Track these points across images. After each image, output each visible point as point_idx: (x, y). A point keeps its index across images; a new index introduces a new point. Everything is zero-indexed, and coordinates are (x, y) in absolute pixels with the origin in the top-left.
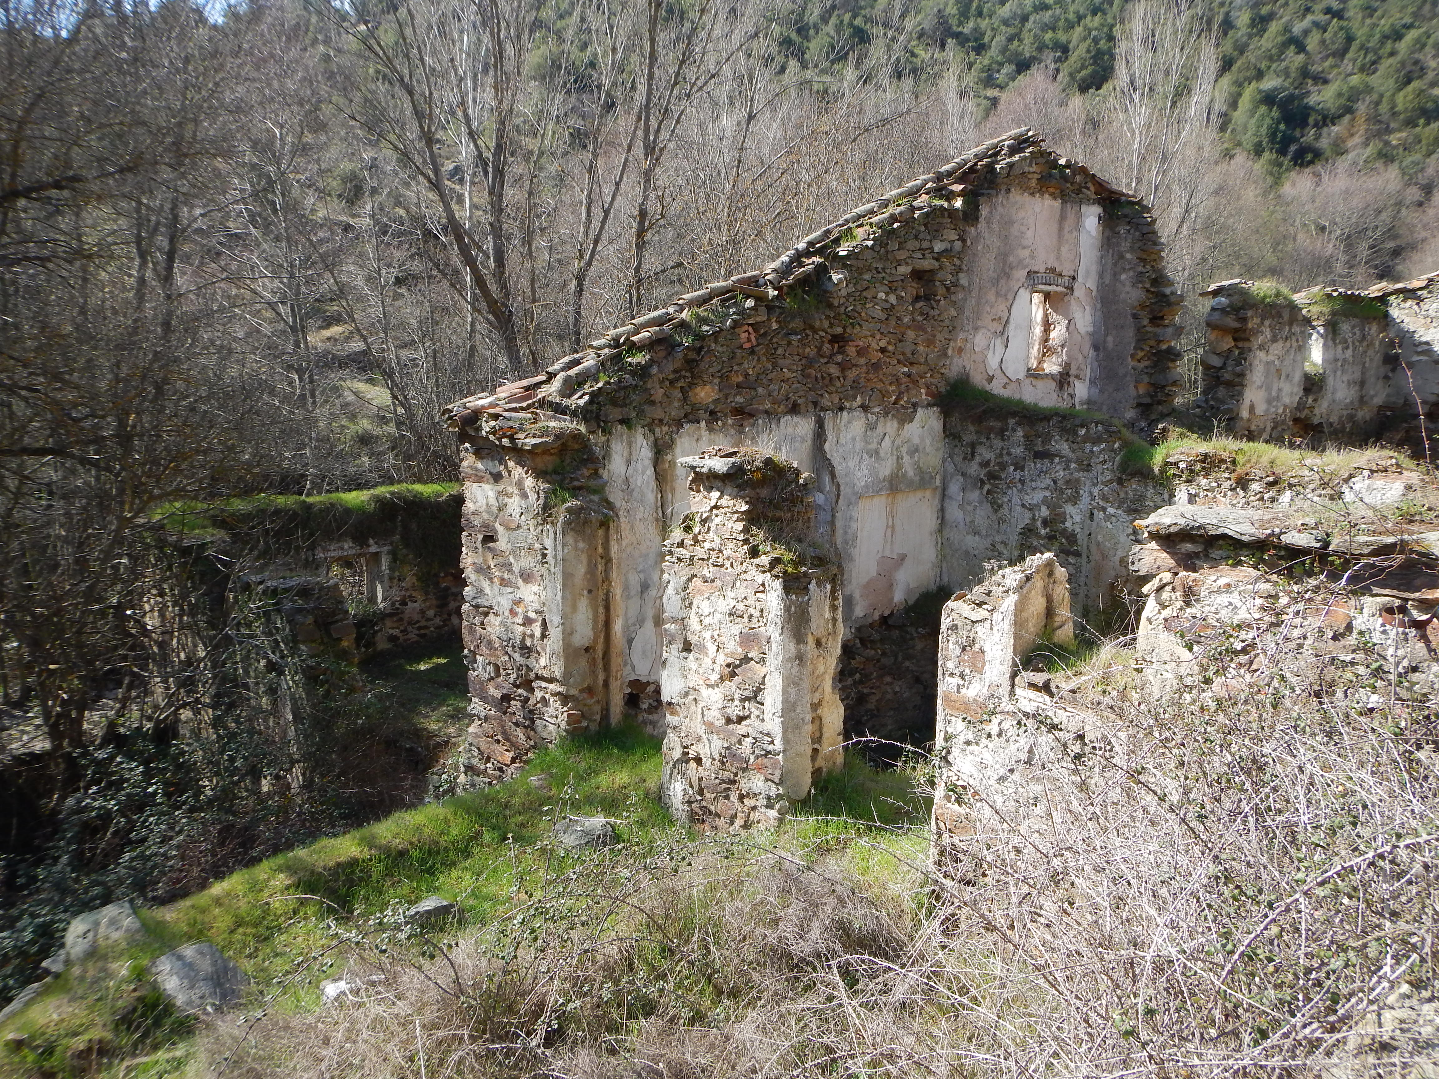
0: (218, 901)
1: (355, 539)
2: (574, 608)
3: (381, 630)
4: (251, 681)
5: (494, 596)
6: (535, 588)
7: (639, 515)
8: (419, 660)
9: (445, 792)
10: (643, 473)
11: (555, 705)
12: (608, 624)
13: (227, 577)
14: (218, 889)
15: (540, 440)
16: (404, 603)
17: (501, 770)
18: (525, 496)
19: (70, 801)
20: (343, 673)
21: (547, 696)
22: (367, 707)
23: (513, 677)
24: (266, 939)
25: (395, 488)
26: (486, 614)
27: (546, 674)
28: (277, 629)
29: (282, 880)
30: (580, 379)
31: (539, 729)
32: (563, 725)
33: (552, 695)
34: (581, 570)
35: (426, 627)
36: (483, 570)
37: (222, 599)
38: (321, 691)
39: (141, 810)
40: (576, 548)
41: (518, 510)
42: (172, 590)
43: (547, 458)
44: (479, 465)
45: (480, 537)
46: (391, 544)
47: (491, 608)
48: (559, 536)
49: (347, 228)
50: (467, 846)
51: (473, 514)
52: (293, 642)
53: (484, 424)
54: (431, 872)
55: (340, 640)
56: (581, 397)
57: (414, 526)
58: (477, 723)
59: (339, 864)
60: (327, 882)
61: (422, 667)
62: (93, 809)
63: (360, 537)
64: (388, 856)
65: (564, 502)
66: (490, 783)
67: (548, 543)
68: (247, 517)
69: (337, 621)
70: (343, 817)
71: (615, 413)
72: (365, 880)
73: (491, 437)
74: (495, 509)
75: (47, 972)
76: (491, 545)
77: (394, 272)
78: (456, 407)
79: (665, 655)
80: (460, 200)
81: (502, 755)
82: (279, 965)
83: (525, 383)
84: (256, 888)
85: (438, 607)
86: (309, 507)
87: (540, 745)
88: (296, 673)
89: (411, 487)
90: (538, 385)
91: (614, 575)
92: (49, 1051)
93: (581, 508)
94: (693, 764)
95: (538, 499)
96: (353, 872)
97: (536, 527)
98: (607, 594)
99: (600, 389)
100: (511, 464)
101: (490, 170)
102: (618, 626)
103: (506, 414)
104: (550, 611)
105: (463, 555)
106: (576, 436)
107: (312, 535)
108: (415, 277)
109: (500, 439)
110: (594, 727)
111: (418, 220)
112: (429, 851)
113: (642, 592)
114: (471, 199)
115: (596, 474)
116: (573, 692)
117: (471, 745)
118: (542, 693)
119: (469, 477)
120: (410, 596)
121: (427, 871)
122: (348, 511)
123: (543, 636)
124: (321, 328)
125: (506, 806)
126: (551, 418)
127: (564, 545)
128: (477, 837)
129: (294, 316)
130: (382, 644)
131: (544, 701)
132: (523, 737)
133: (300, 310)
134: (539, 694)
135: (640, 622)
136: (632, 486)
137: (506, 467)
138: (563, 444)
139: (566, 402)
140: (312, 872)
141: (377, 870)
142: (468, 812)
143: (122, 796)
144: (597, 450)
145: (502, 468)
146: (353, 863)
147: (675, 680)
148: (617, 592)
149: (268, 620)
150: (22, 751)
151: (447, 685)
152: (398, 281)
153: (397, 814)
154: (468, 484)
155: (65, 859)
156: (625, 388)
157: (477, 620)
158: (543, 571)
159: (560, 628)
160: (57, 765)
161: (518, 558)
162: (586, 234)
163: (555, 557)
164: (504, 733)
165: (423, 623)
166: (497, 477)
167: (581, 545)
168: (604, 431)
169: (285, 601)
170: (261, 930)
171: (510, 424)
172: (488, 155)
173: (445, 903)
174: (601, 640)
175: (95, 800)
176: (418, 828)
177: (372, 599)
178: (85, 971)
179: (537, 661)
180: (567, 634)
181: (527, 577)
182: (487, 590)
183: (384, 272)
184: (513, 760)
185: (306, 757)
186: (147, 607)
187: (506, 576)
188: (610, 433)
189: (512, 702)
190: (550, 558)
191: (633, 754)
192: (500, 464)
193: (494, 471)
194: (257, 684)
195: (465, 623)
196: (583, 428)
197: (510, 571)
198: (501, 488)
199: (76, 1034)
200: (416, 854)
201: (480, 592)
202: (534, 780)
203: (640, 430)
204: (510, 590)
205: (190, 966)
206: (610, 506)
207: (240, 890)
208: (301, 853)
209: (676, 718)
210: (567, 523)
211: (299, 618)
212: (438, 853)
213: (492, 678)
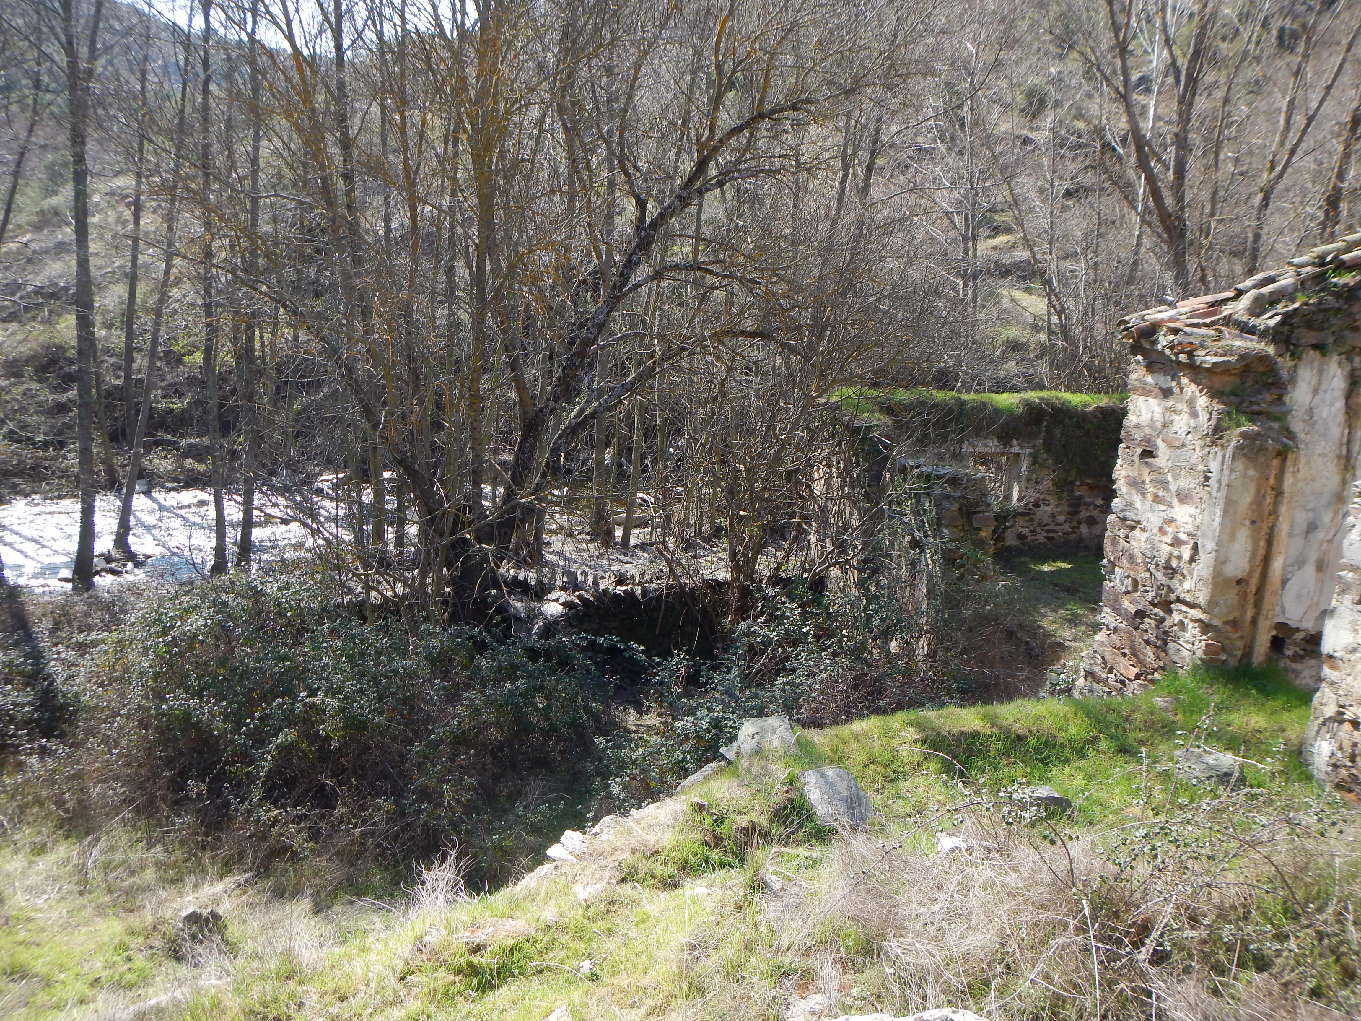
0: (856, 737)
1: (1000, 439)
2: (1232, 537)
3: (1012, 526)
4: (895, 553)
5: (1145, 511)
6: (1190, 509)
7: (1319, 450)
8: (1044, 561)
9: (1061, 692)
10: (1331, 405)
11: (1193, 631)
12: (1267, 560)
13: (886, 458)
14: (857, 726)
15: (1221, 359)
16: (1037, 505)
17: (1123, 682)
18: (1194, 415)
19: (743, 625)
20: (979, 561)
21: (1186, 621)
22: (997, 596)
23: (1150, 596)
24: (892, 781)
25: (1045, 394)
26: (1133, 528)
27: (1188, 598)
28: (925, 511)
29: (911, 734)
30: (1274, 298)
31: (1171, 652)
32: (1199, 653)
33: (1192, 620)
34: (1246, 498)
35: (1054, 531)
36: (1137, 484)
37: (878, 477)
38: (957, 573)
39: (795, 644)
40: (1245, 476)
41: (1186, 429)
42: (838, 463)
43: (1226, 378)
44: (1149, 379)
45: (1139, 451)
46: (1033, 447)
47: (1139, 522)
48: (1228, 460)
49: (1026, 141)
50: (1083, 748)
51: (1135, 427)
52: (938, 524)
53: (1161, 338)
54: (1045, 762)
55: (980, 529)
56: (1271, 317)
57: (1057, 432)
58: (1105, 632)
59: (962, 733)
60: (950, 746)
61: (1046, 568)
62: (759, 635)
63: (1005, 436)
64: (1007, 738)
65: (1239, 425)
66: (1109, 693)
67: (1214, 466)
68: (909, 407)
69: (979, 512)
70: (961, 691)
71: (1310, 337)
72: (984, 754)
73: (1168, 352)
74: (1159, 425)
75: (723, 757)
76: (1149, 460)
77: (1067, 185)
78: (1133, 319)
79: (1334, 603)
80: (1144, 109)
81: (1127, 669)
82: (900, 807)
83: (1210, 298)
84: (888, 733)
85: (1069, 513)
86: (962, 403)
87: (1169, 668)
88: (936, 552)
89: (1060, 395)
90: (1225, 301)
91: (1283, 509)
92: (720, 820)
93: (1258, 434)
94: (1347, 726)
95: (1209, 420)
96: (973, 743)
97: (1203, 448)
98: (1272, 529)
99: (1296, 310)
100: (1185, 380)
101: (1183, 78)
102: (1277, 564)
103: (1188, 329)
104: (1204, 536)
105: (1118, 467)
106: (1262, 358)
107: (963, 430)
108: (1086, 190)
109: (1177, 354)
110: (1233, 662)
111: (1099, 131)
112: (1046, 742)
113: (1308, 532)
114: (1156, 109)
115: (1279, 400)
116: (1216, 622)
117: (1095, 652)
118: (1181, 617)
119: (1135, 390)
120: (1044, 499)
121: (1042, 761)
122: (997, 412)
123: (1192, 560)
124: (989, 237)
125: (1127, 719)
126: (1236, 336)
127: (1232, 470)
128: (1093, 741)
129: (967, 226)
130: (1011, 540)
131: (1181, 624)
132: (1152, 656)
133: (973, 219)
134: (1176, 617)
135: (1300, 563)
136: (1315, 418)
137: (1179, 383)
138: (1246, 365)
139: (1253, 321)
140: (938, 734)
141: (995, 747)
142: (1088, 715)
143: (781, 630)
144: (1284, 374)
145: (1174, 384)
146: (975, 735)
147: (1342, 633)
148: (1283, 527)
149: (918, 502)
150: (710, 577)
151: (1068, 590)
152: (1068, 194)
153: (1020, 701)
154: (1133, 397)
155: (735, 671)
156: (1326, 310)
157: (1122, 533)
158: (1203, 493)
159: (1213, 555)
160: (733, 594)
161: (1176, 477)
162: (1282, 143)
163: (1219, 482)
164: (1132, 648)
165: (1052, 527)
166: (1166, 393)
167: (1251, 472)
168: (1291, 356)
169: (935, 487)
170: (889, 771)
171: (1191, 339)
172: (1183, 63)
173: (1057, 795)
174: (1257, 575)
175: (761, 628)
176: (1038, 719)
177: (1008, 497)
178: (751, 764)
179: (1181, 583)
180: (1220, 562)
181: (1183, 497)
182: (1138, 505)
183: (1056, 183)
184: (1137, 677)
185: (934, 630)
186: (816, 476)
187: (1160, 493)
188: (1300, 358)
189: (1146, 620)
190: (1213, 482)
191: (1274, 700)
192: (1173, 380)
193: (1165, 386)
194: (900, 556)
195: (1108, 534)
196: (1271, 350)
197: (1166, 489)
198: (1170, 403)
199: (740, 813)
200: (1033, 742)
201: (1130, 505)
202: (1159, 701)
203: (1336, 358)
204: (1162, 508)
205: (831, 785)
206: (1291, 435)
207: (876, 732)
208: (930, 714)
209: (1336, 673)
210: (1239, 448)
211: (946, 504)
212: (1054, 746)
213: (1128, 592)
